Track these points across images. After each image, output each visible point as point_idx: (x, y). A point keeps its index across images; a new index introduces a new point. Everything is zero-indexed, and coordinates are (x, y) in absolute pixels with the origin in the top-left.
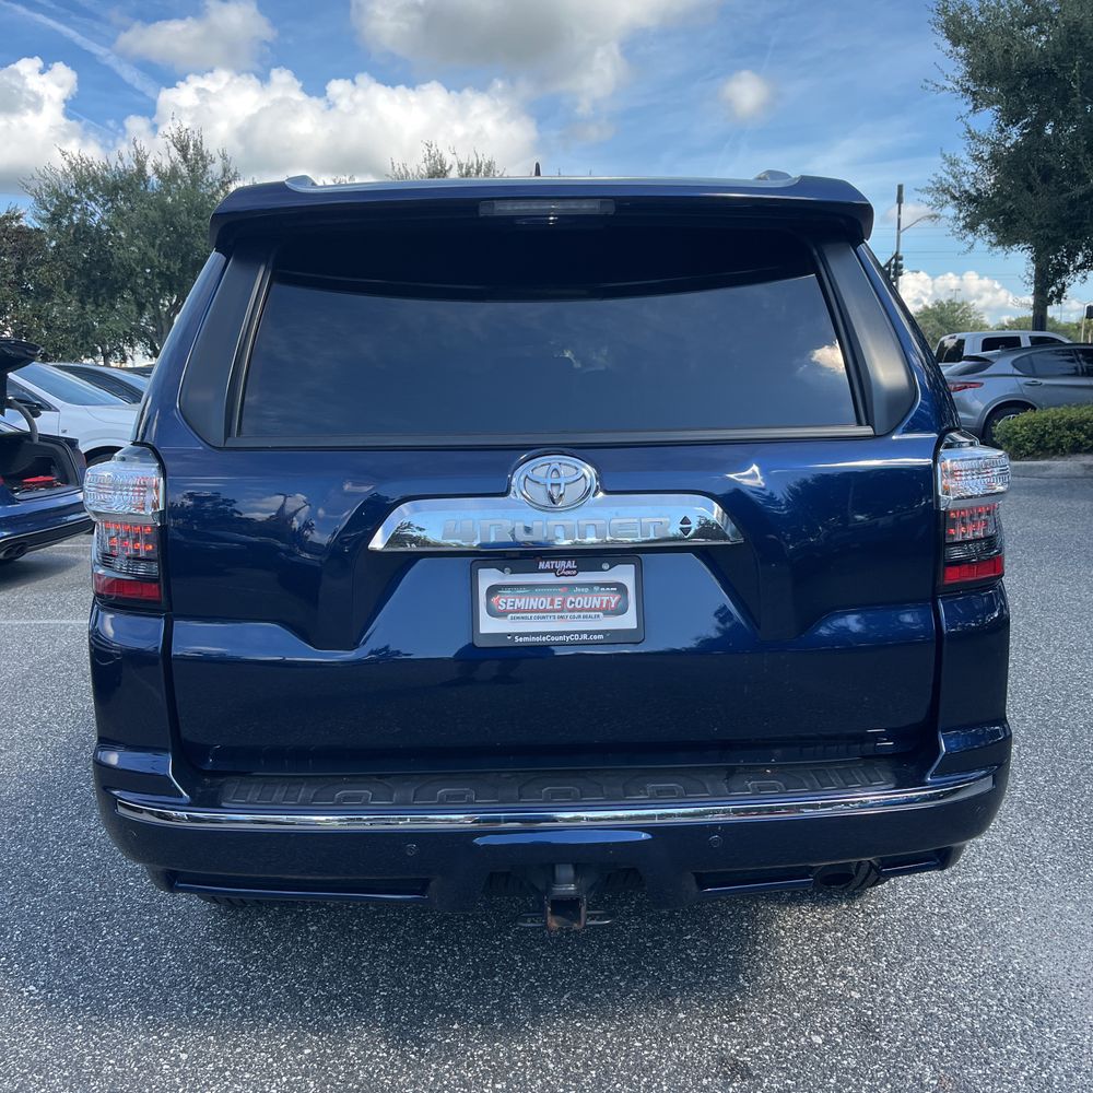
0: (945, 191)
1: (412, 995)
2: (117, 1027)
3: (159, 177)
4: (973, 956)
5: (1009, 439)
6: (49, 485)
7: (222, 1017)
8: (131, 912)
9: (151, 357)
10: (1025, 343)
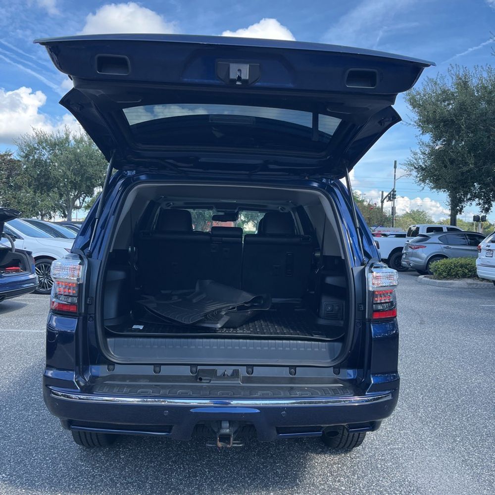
0: (412, 165)
1: (162, 483)
2: (39, 491)
3: (75, 141)
4: (392, 475)
5: (436, 271)
6: (17, 271)
7: (83, 489)
8: (45, 448)
9: (63, 217)
10: (445, 230)
